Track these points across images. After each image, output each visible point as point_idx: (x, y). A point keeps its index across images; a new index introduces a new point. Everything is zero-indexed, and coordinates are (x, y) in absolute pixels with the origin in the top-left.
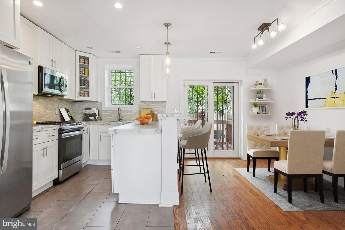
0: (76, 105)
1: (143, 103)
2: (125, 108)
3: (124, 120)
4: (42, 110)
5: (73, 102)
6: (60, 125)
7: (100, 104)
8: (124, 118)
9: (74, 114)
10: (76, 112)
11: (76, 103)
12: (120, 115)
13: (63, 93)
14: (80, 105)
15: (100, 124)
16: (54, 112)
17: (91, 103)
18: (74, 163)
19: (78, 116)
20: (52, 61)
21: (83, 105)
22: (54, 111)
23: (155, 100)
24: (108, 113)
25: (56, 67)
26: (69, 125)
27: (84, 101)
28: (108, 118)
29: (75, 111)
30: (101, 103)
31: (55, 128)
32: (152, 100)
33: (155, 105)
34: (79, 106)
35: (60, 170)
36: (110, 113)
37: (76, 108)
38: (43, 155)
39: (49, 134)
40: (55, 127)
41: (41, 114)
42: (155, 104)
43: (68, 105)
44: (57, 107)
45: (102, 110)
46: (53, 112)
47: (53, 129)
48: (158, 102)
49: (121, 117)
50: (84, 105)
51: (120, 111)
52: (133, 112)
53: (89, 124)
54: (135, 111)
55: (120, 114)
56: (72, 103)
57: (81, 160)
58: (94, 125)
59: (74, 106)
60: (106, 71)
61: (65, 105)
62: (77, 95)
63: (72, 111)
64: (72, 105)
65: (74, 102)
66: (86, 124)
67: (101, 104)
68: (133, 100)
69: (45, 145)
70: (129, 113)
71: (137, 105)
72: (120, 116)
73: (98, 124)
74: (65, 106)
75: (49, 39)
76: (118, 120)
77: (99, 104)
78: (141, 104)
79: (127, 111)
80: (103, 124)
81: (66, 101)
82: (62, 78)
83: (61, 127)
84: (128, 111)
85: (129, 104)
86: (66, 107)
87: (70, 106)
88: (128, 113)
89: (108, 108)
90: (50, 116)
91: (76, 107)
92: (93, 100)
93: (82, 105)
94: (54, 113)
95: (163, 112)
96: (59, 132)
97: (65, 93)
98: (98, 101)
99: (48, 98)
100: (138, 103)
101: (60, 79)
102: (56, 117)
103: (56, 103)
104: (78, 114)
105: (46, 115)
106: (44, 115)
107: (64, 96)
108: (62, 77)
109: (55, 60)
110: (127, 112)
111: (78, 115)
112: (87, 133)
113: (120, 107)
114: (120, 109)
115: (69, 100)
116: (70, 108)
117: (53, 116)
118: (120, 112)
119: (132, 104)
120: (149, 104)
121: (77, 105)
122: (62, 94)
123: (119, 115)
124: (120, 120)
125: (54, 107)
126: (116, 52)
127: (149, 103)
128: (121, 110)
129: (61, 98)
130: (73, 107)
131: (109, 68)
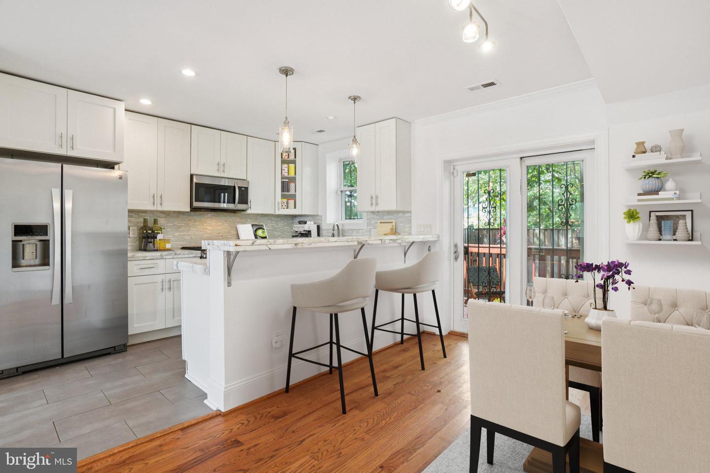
97: (242, 206)
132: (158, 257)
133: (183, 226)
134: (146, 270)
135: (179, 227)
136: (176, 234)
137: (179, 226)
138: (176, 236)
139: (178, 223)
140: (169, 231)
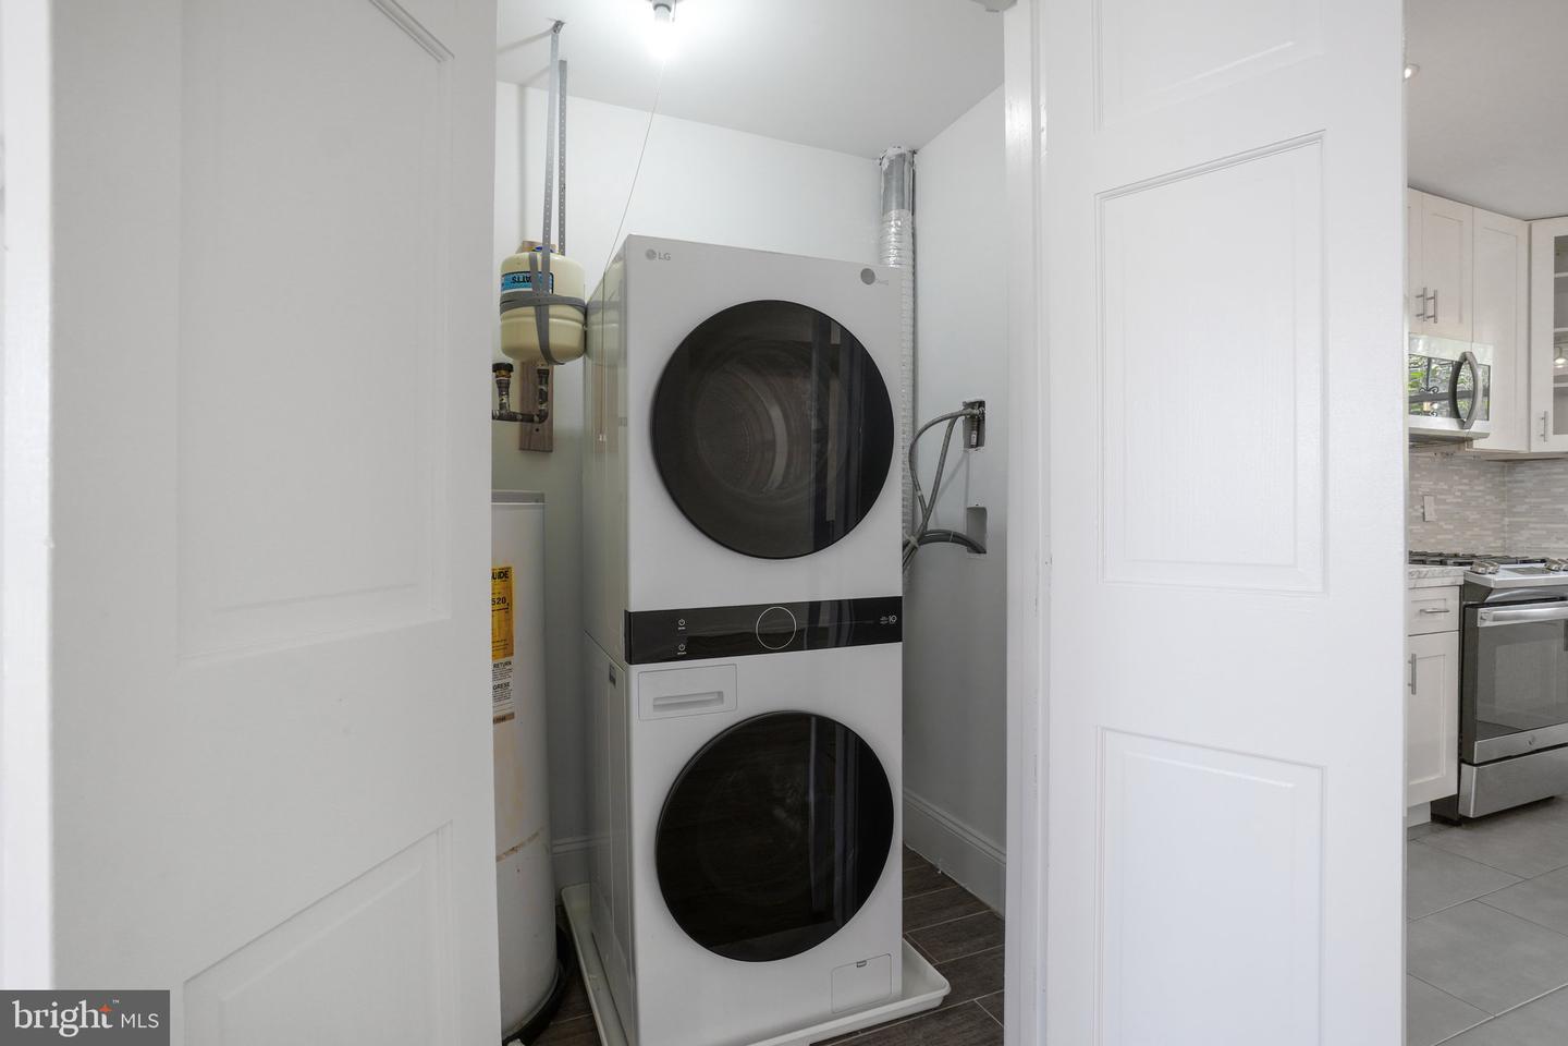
0: (1522, 478)
6: (1468, 568)
9: (1510, 518)
10: (1520, 509)
11: (1520, 470)
13: (1468, 428)
16: (1416, 510)
22: (1417, 507)
25: (1439, 318)
26: (1514, 570)
29: (1515, 507)
31: (1448, 581)
35: (1465, 767)
37: (1521, 491)
39: (1423, 606)
40: (1448, 575)
44: (1427, 490)
46: (1410, 510)
47: (1439, 582)
56: (1501, 470)
59: (1512, 485)
61: (1465, 481)
62: (1538, 430)
64: (1499, 479)
65: (1511, 465)
75: (1460, 221)
82: (1466, 360)
83: (1474, 579)
86: (1467, 488)
91: (1522, 484)
94: (1417, 517)
96: (1462, 597)
101: (1458, 367)
103: (1424, 473)
104: (1533, 519)
107: (1471, 440)
108: (1468, 355)
109: (1435, 292)
111: (1529, 524)
116: (1490, 494)
121: (1524, 475)
122: (1464, 433)
125: (1417, 491)
129: (1454, 448)
130: (1504, 488)
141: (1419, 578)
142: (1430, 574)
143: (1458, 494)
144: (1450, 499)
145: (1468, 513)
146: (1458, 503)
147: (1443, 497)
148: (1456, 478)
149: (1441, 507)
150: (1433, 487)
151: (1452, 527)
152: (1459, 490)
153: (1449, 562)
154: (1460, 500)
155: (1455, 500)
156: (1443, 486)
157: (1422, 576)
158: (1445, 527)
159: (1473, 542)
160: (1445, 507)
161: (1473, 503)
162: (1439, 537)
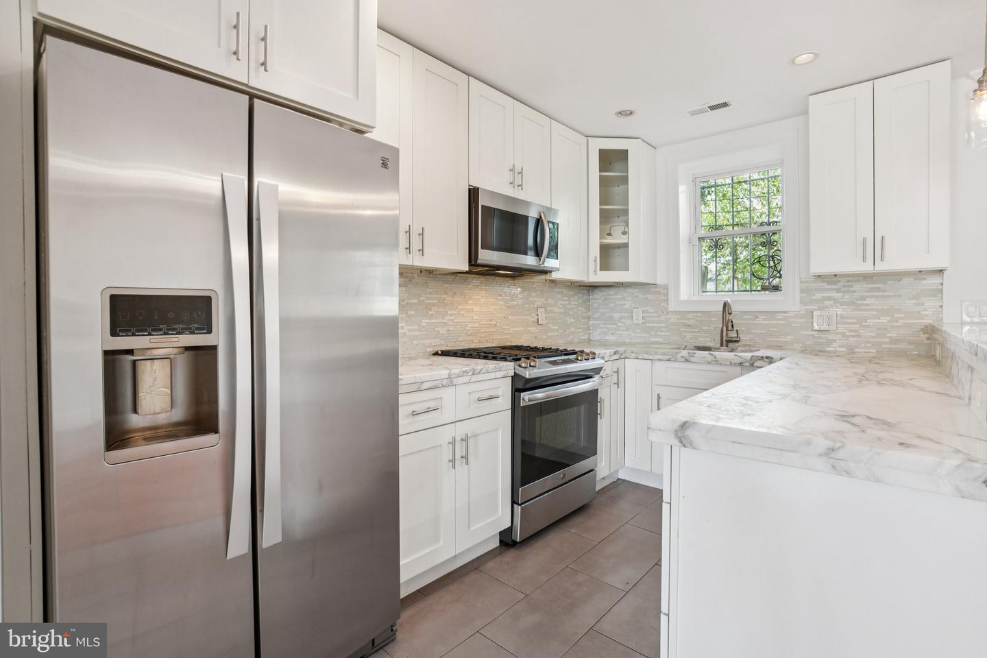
0: (596, 296)
1: (823, 282)
2: (748, 302)
3: (745, 346)
4: (497, 315)
5: (587, 288)
7: (662, 292)
8: (742, 337)
9: (591, 322)
10: (597, 316)
11: (596, 292)
12: (730, 328)
13: (543, 263)
14: (609, 295)
15: (657, 357)
16: (533, 317)
17: (637, 290)
18: (567, 483)
19: (602, 328)
20: (512, 170)
21: (615, 297)
22: (533, 315)
23: (881, 267)
24: (689, 319)
25: (524, 187)
26: (550, 362)
27: (617, 283)
28: (689, 336)
29: (594, 314)
30: (666, 287)
31: (504, 373)
32: (867, 267)
33: (880, 288)
34: (605, 300)
35: (515, 506)
36: (693, 321)
37: (596, 305)
38: (453, 461)
41: (496, 325)
42: (881, 286)
43: (572, 299)
44: (540, 304)
45: (670, 309)
46: (529, 317)
47: (492, 375)
48: (898, 276)
49: (733, 335)
50: (618, 297)
51: (730, 314)
52: (780, 316)
53: (622, 357)
54: (786, 312)
55: (728, 325)
56: (586, 291)
57: (592, 470)
58: (638, 359)
59: (592, 301)
60: (682, 188)
61: (566, 298)
62: (592, 267)
63: (586, 313)
64: (586, 297)
65: (591, 288)
66: (611, 356)
67: (666, 291)
68: (779, 272)
69: (460, 431)
70: (764, 320)
71: (798, 291)
72: (727, 330)
73: (651, 357)
74: (564, 300)
75: (504, 107)
76: (722, 345)
77: (659, 293)
78: (813, 285)
79: (756, 314)
80: (668, 357)
81: (568, 286)
83: (520, 371)
84: (761, 312)
85: (764, 288)
86: (567, 302)
87: (580, 301)
88: (760, 320)
89: (689, 302)
90: (522, 329)
91: (596, 301)
92: (642, 280)
93: (614, 295)
94: (533, 321)
95: (926, 315)
96: (513, 385)
97: (550, 263)
98: (658, 283)
99: (516, 281)
100: (801, 282)
101: (538, 222)
102: (537, 331)
103: (538, 293)
104: (603, 322)
105: (508, 327)
106: (504, 327)
109: (522, 169)
110: (756, 317)
111: (602, 326)
112: (615, 384)
113: (729, 300)
114: (729, 305)
115: (576, 284)
116: (581, 307)
117: (529, 329)
118: (727, 318)
119: (776, 288)
120: (851, 284)
121: (598, 295)
122: (542, 267)
123: (725, 329)
124: (731, 345)
125: (534, 304)
126: (713, 108)
127: (848, 281)
128: (735, 308)
129: (543, 277)
130: (588, 303)
131: (694, 175)
132: (445, 382)
133: (434, 304)
134: (421, 417)
135: (428, 307)
136: (424, 322)
137: (429, 304)
138: (424, 327)
139: (428, 298)
140: (413, 315)
141: (473, 374)
142: (484, 371)
143: (561, 306)
144: (556, 309)
145: (568, 318)
146: (560, 312)
147: (552, 308)
148: (560, 296)
149: (550, 315)
150: (545, 302)
151: (557, 327)
152: (561, 304)
153: (509, 358)
154: (562, 311)
155: (560, 311)
156: (550, 301)
157: (477, 372)
158: (553, 328)
159: (571, 337)
160: (553, 315)
161: (571, 312)
162: (549, 334)
